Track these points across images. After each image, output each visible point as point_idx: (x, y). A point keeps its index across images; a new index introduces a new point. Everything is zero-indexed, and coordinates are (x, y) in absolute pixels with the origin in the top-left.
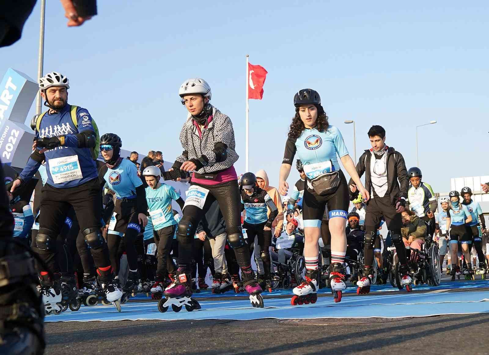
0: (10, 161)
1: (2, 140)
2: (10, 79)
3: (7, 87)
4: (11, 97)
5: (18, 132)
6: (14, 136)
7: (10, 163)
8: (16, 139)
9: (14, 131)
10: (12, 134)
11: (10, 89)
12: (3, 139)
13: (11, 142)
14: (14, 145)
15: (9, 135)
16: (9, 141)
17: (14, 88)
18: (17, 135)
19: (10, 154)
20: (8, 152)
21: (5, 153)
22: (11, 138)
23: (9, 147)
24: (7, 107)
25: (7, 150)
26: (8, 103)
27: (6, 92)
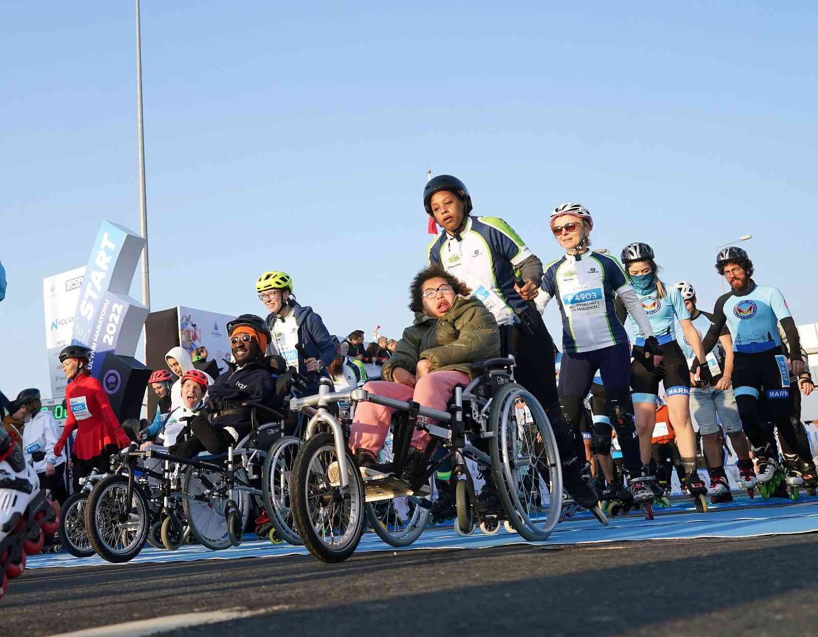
0: (114, 348)
1: (101, 320)
2: (106, 235)
3: (103, 247)
4: (108, 260)
5: (121, 306)
6: (116, 313)
7: (113, 351)
8: (118, 316)
9: (116, 306)
10: (114, 310)
11: (107, 248)
12: (102, 318)
13: (113, 322)
14: (116, 325)
15: (109, 311)
16: (111, 320)
17: (112, 246)
18: (119, 311)
19: (112, 337)
20: (110, 336)
21: (106, 336)
22: (113, 315)
23: (111, 329)
24: (105, 274)
25: (108, 332)
26: (106, 268)
27: (102, 254)
